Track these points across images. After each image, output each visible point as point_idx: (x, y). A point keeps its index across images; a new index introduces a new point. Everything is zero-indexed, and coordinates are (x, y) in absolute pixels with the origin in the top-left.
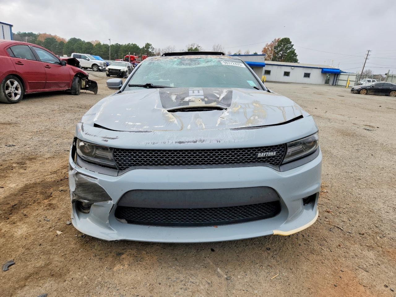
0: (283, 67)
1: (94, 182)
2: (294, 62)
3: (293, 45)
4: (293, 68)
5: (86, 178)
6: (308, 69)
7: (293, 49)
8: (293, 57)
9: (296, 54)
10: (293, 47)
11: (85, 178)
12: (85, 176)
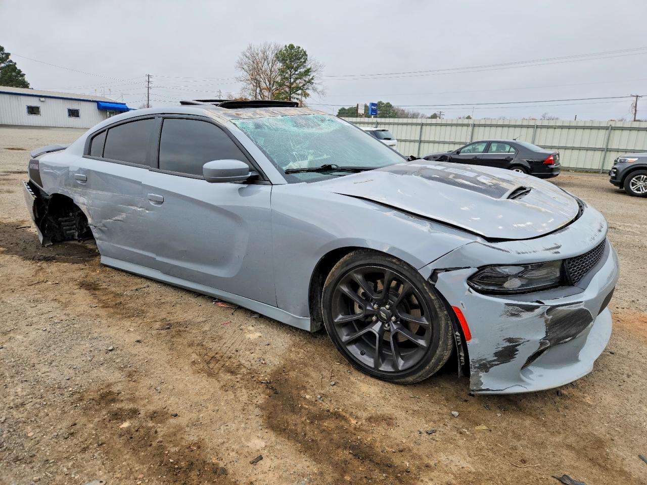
0: (22, 98)
1: (577, 308)
2: (22, 87)
3: (8, 55)
4: (42, 99)
5: (568, 309)
6: (68, 101)
7: (11, 61)
8: (16, 76)
9: (20, 71)
10: (11, 58)
11: (566, 309)
12: (567, 306)
